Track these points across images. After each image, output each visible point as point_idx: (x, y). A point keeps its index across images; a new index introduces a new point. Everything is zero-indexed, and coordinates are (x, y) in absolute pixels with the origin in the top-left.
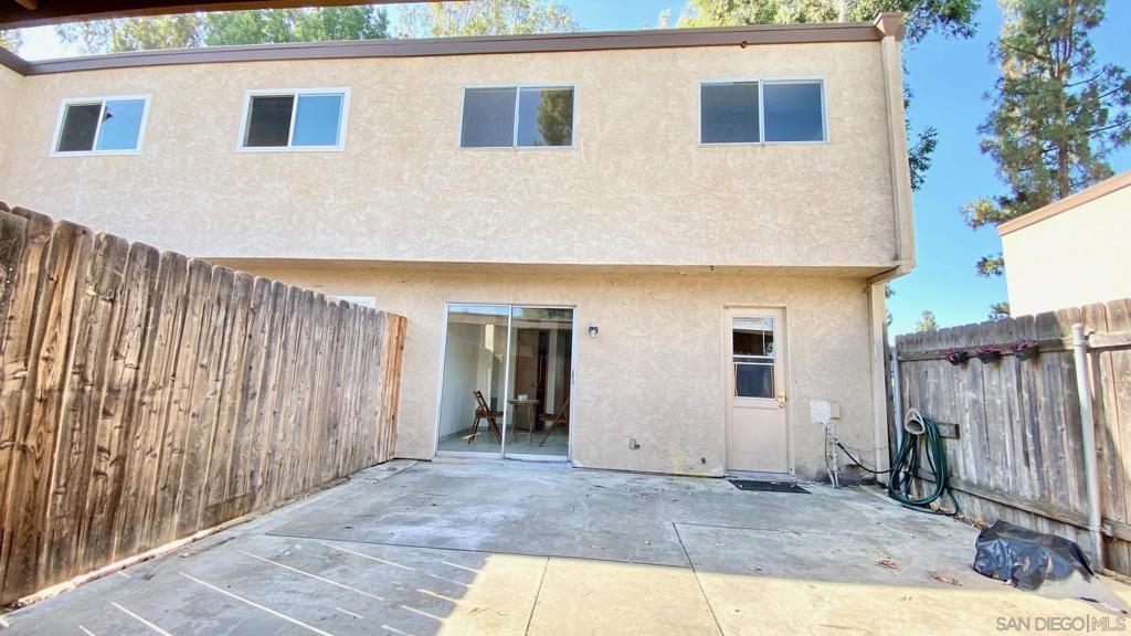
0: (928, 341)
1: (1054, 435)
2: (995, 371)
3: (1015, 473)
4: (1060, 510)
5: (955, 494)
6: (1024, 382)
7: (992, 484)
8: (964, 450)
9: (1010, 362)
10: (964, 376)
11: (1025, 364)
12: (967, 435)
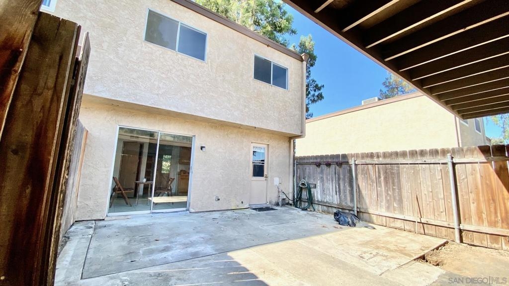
0: (307, 159)
1: (344, 186)
2: (328, 169)
3: (332, 197)
4: (345, 206)
5: (313, 205)
6: (337, 172)
7: (325, 201)
8: (317, 192)
9: (333, 167)
10: (319, 170)
11: (337, 167)
12: (319, 187)
